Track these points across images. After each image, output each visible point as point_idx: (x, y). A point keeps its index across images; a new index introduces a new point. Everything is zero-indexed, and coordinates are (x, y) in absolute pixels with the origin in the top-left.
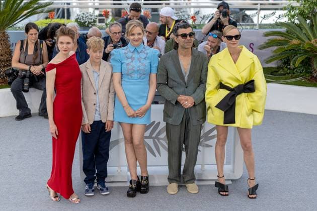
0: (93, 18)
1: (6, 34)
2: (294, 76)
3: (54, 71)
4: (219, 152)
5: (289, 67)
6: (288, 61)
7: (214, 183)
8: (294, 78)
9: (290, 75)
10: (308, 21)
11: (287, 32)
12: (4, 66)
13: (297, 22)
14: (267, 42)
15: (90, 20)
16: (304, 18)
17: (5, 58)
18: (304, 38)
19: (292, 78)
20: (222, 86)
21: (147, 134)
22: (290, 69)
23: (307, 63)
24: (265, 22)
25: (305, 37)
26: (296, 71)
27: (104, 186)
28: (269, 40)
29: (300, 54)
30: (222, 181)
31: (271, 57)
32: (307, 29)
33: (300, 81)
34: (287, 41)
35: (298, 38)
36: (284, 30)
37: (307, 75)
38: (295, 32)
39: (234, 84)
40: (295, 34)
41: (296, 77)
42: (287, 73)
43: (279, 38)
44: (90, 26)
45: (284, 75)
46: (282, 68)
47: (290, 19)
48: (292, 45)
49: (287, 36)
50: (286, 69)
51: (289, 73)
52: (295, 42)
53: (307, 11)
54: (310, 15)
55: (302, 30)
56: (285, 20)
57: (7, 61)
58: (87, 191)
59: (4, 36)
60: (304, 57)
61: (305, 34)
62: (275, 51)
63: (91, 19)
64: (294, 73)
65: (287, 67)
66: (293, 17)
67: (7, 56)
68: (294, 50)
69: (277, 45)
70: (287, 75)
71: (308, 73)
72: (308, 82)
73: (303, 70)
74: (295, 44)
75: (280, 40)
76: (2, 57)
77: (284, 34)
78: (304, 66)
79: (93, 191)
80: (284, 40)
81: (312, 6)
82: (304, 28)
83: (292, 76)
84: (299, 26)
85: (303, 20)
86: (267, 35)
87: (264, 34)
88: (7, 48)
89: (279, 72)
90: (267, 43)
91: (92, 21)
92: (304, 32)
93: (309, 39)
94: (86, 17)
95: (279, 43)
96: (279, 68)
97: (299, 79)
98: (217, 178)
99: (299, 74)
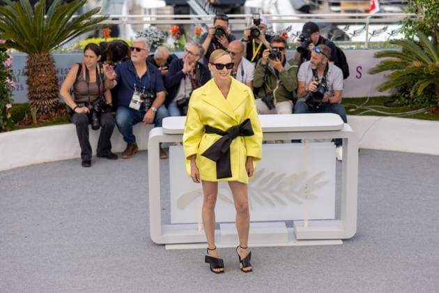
0: (159, 36)
1: (51, 57)
2: (414, 106)
5: (407, 96)
6: (405, 89)
8: (414, 110)
9: (409, 106)
10: (430, 38)
11: (404, 51)
12: (49, 98)
13: (416, 39)
14: (379, 64)
15: (155, 40)
16: (425, 33)
17: (50, 88)
18: (426, 59)
19: (412, 109)
22: (408, 98)
23: (430, 91)
24: (374, 39)
25: (427, 57)
26: (416, 101)
28: (382, 62)
29: (422, 79)
31: (386, 83)
32: (430, 48)
33: (422, 114)
34: (405, 63)
35: (419, 59)
36: (399, 49)
37: (431, 106)
38: (415, 51)
40: (415, 54)
41: (417, 109)
42: (405, 104)
43: (395, 59)
44: (155, 46)
45: (402, 105)
46: (398, 98)
47: (407, 36)
48: (413, 68)
49: (405, 58)
50: (403, 99)
51: (408, 104)
52: (416, 64)
53: (429, 26)
54: (433, 31)
55: (423, 49)
56: (401, 36)
57: (52, 91)
59: (49, 59)
60: (428, 83)
61: (428, 54)
62: (389, 76)
63: (157, 38)
64: (413, 104)
65: (404, 96)
66: (410, 32)
67: (53, 85)
68: (413, 74)
69: (392, 69)
70: (404, 106)
71: (432, 103)
72: (432, 114)
73: (425, 100)
74: (416, 67)
75: (396, 62)
76: (46, 87)
77: (401, 54)
78: (426, 94)
80: (402, 62)
81: (435, 19)
82: (426, 47)
83: (411, 107)
84: (420, 45)
85: (424, 37)
86: (378, 56)
87: (375, 54)
88: (53, 75)
89: (395, 103)
90: (380, 67)
91: (158, 40)
92: (426, 52)
93: (432, 61)
94: (150, 35)
95: (396, 66)
96: (394, 97)
97: (420, 110)
99: (420, 104)
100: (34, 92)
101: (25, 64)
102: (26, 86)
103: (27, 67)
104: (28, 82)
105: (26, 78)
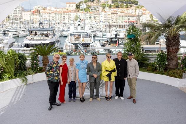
3: (62, 67)
4: (106, 89)
7: (105, 97)
11: (124, 55)
13: (126, 52)
20: (106, 71)
21: (87, 84)
27: (74, 99)
30: (107, 97)
39: (110, 70)
49: (124, 57)
53: (129, 50)
56: (123, 52)
58: (69, 100)
59: (47, 58)
66: (125, 51)
79: (71, 100)
84: (127, 54)
88: (48, 61)
94: (69, 52)
98: (105, 96)
100: (44, 64)
101: (42, 59)
102: (42, 63)
103: (43, 59)
104: (43, 62)
105: (42, 61)
